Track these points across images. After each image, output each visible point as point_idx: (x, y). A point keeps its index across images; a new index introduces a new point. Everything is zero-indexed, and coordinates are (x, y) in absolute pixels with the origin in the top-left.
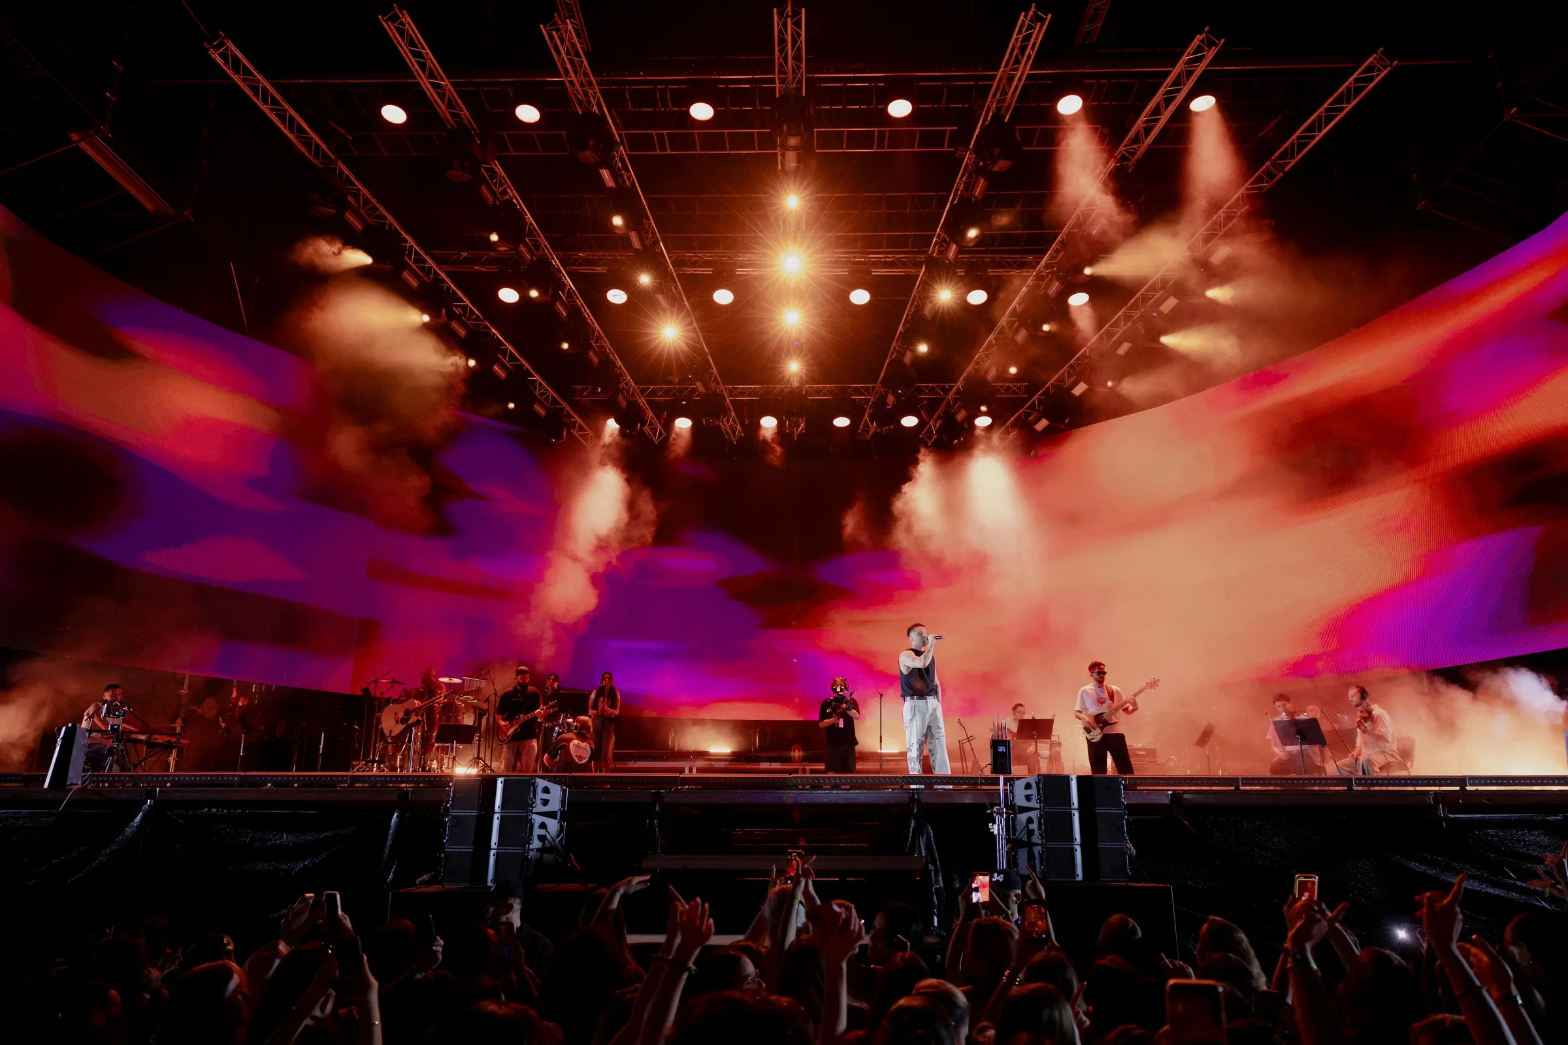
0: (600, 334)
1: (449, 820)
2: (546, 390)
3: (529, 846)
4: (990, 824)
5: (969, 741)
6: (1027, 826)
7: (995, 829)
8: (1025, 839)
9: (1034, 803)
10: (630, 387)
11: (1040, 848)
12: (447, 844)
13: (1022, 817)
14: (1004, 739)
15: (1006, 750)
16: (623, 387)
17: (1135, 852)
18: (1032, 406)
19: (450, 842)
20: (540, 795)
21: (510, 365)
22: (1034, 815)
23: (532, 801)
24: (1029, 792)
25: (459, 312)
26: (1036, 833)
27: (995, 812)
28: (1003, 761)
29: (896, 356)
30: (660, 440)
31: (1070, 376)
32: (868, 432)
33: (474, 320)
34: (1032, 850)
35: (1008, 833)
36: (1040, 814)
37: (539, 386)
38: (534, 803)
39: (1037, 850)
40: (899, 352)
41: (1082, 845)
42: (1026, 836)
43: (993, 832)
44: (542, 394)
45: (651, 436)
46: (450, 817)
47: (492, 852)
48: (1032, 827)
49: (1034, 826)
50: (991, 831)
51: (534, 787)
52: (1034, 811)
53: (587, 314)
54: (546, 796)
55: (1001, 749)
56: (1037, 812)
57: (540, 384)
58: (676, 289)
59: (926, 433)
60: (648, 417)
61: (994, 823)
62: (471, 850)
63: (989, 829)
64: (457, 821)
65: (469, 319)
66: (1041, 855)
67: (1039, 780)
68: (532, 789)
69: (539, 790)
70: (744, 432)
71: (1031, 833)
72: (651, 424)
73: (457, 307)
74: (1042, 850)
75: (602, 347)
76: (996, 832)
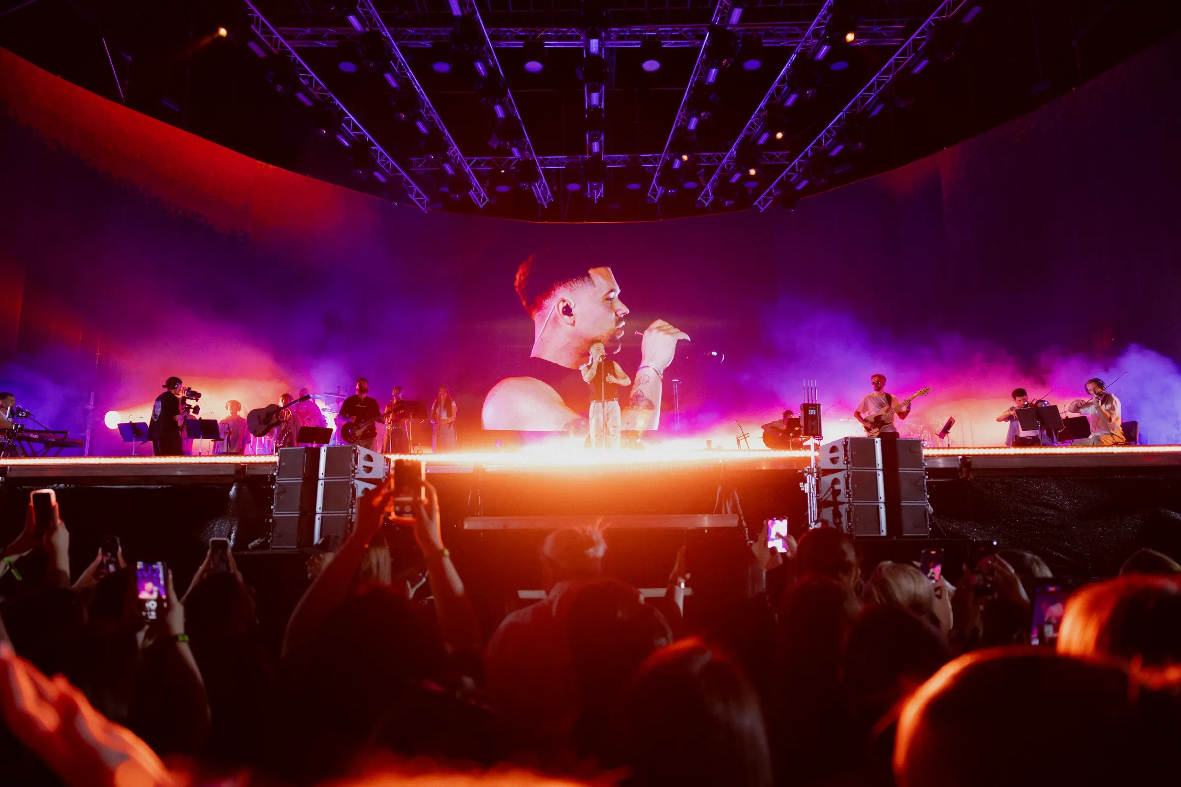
0: (429, 106)
1: (276, 488)
2: (386, 159)
3: (352, 511)
4: (801, 484)
5: (745, 438)
6: (832, 487)
7: (806, 488)
8: (830, 499)
9: (840, 465)
10: (457, 157)
11: (847, 506)
12: (274, 510)
13: (828, 479)
14: (814, 402)
15: (816, 413)
16: (451, 156)
17: (932, 510)
18: (793, 168)
19: (277, 508)
20: (362, 462)
21: (354, 134)
22: (840, 476)
23: (354, 467)
24: (834, 455)
25: (306, 83)
26: (843, 491)
27: (806, 472)
28: (813, 423)
29: (681, 124)
30: (484, 204)
31: (827, 139)
32: (655, 196)
33: (320, 91)
34: (838, 509)
35: (818, 491)
36: (848, 474)
37: (381, 156)
38: (356, 469)
39: (843, 509)
40: (683, 120)
41: (886, 503)
42: (831, 496)
43: (804, 491)
44: (383, 163)
45: (476, 201)
46: (276, 485)
47: (318, 516)
48: (837, 487)
49: (841, 486)
50: (802, 489)
51: (355, 453)
52: (840, 473)
53: (417, 86)
54: (369, 464)
55: (812, 412)
56: (845, 472)
57: (382, 154)
58: (492, 60)
59: (703, 196)
60: (474, 184)
61: (805, 481)
62: (298, 515)
63: (800, 488)
64: (284, 489)
65: (315, 90)
66: (848, 513)
67: (847, 443)
68: (354, 456)
69: (361, 458)
70: (553, 196)
71: (836, 493)
72: (476, 190)
73: (303, 78)
74: (849, 508)
75: (431, 118)
76: (807, 491)
